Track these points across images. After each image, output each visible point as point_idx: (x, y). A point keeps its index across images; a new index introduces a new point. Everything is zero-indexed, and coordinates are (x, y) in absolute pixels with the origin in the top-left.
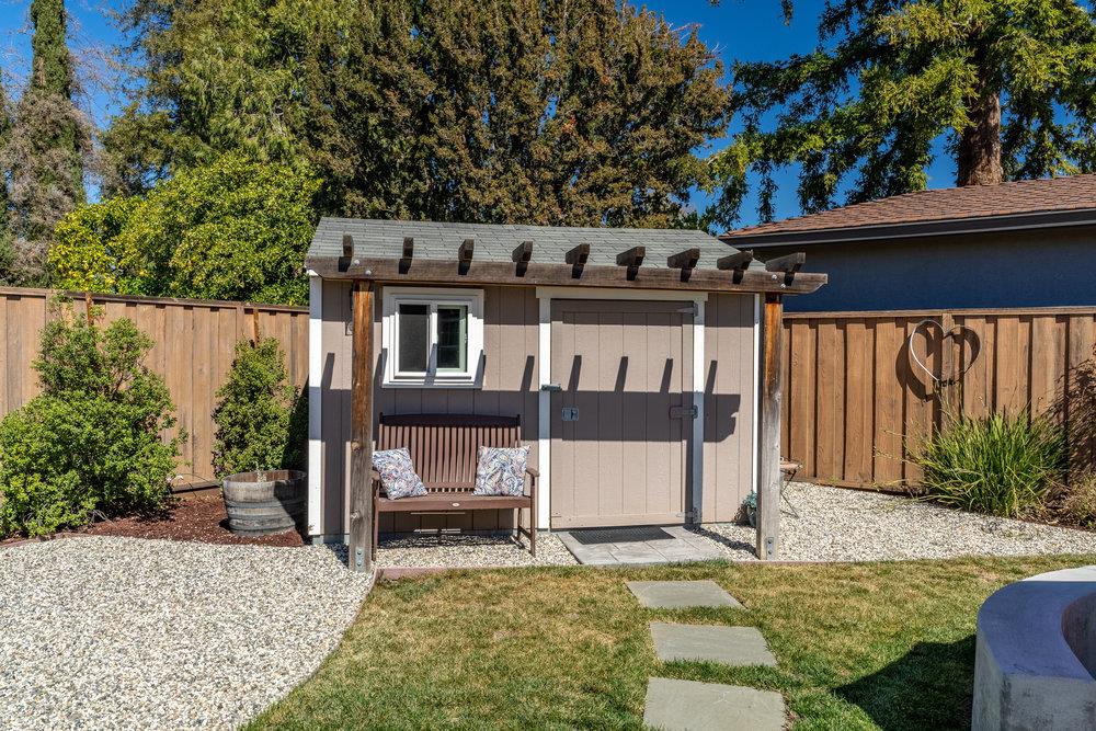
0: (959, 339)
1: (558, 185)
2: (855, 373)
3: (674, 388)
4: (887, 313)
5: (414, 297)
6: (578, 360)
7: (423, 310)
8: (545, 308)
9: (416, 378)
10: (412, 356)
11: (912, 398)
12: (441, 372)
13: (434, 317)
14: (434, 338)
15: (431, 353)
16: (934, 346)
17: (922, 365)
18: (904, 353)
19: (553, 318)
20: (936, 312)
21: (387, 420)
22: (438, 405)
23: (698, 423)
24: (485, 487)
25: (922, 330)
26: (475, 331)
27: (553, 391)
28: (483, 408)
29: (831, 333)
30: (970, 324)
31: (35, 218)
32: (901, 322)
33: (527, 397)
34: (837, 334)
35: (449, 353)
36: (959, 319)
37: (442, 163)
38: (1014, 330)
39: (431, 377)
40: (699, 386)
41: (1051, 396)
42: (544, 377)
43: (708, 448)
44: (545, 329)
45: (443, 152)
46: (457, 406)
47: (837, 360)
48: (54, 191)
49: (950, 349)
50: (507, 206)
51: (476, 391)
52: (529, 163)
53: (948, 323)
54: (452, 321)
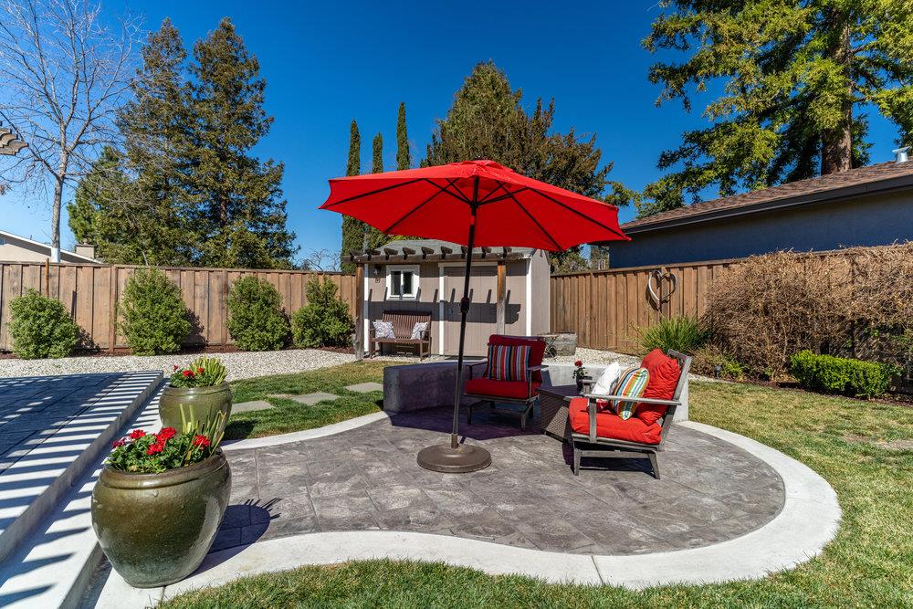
0: (668, 279)
3: (492, 301)
4: (640, 268)
5: (396, 268)
6: (454, 290)
7: (399, 273)
8: (442, 271)
9: (397, 297)
10: (396, 290)
11: (652, 310)
12: (405, 295)
13: (402, 275)
14: (402, 283)
15: (402, 289)
16: (659, 284)
17: (655, 294)
18: (648, 289)
19: (444, 275)
20: (659, 266)
21: (386, 312)
22: (402, 307)
24: (413, 337)
25: (654, 275)
26: (416, 280)
27: (445, 302)
28: (418, 308)
29: (621, 277)
30: (673, 271)
32: (646, 272)
33: (435, 304)
35: (408, 289)
36: (668, 269)
38: (691, 273)
39: (401, 297)
42: (441, 297)
43: (507, 326)
44: (442, 279)
46: (413, 308)
49: (665, 283)
51: (417, 303)
53: (663, 271)
54: (408, 277)
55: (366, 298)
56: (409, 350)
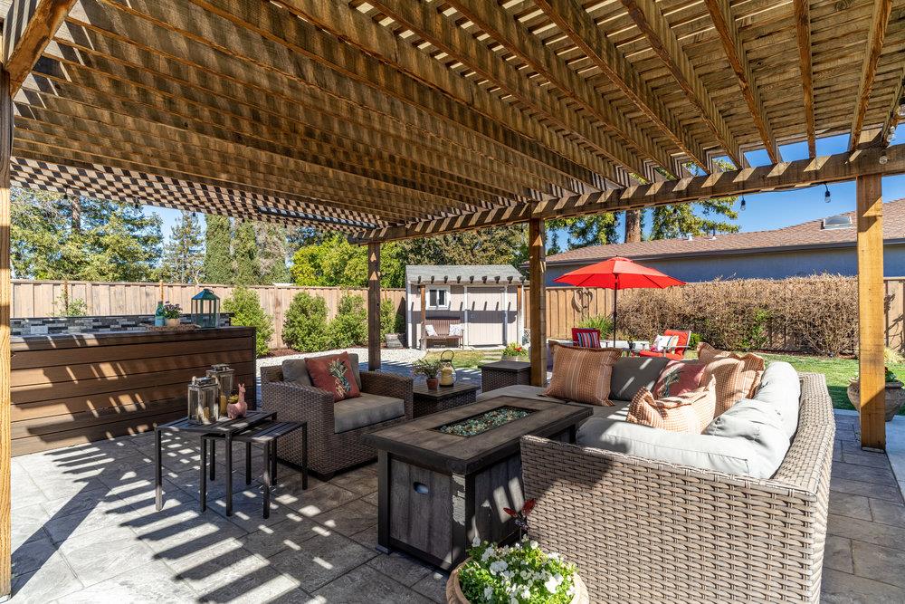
0: (587, 295)
1: (472, 250)
2: (561, 305)
3: (499, 309)
4: (569, 287)
5: (433, 288)
6: (474, 302)
7: (435, 291)
8: (466, 290)
9: (434, 308)
10: (433, 302)
11: (576, 312)
12: (440, 306)
13: (438, 293)
14: (438, 298)
15: (438, 302)
16: (581, 297)
17: (578, 303)
18: (573, 300)
19: (468, 292)
20: (581, 287)
21: (427, 318)
22: (439, 314)
23: (506, 318)
24: (451, 334)
25: (578, 292)
26: (448, 296)
27: (468, 311)
28: (450, 315)
29: (554, 293)
30: (590, 290)
31: (268, 250)
32: (572, 290)
33: (461, 312)
34: (556, 293)
35: (442, 302)
36: (587, 289)
37: (437, 246)
38: (601, 293)
39: (438, 307)
40: (506, 309)
41: (611, 310)
42: (465, 307)
43: (509, 325)
44: (465, 295)
45: (438, 243)
46: (446, 315)
47: (556, 301)
48: (275, 238)
49: (585, 297)
50: (457, 257)
51: (449, 311)
52: (463, 244)
53: (584, 290)
54: (442, 293)
55: (409, 309)
56: (442, 344)
